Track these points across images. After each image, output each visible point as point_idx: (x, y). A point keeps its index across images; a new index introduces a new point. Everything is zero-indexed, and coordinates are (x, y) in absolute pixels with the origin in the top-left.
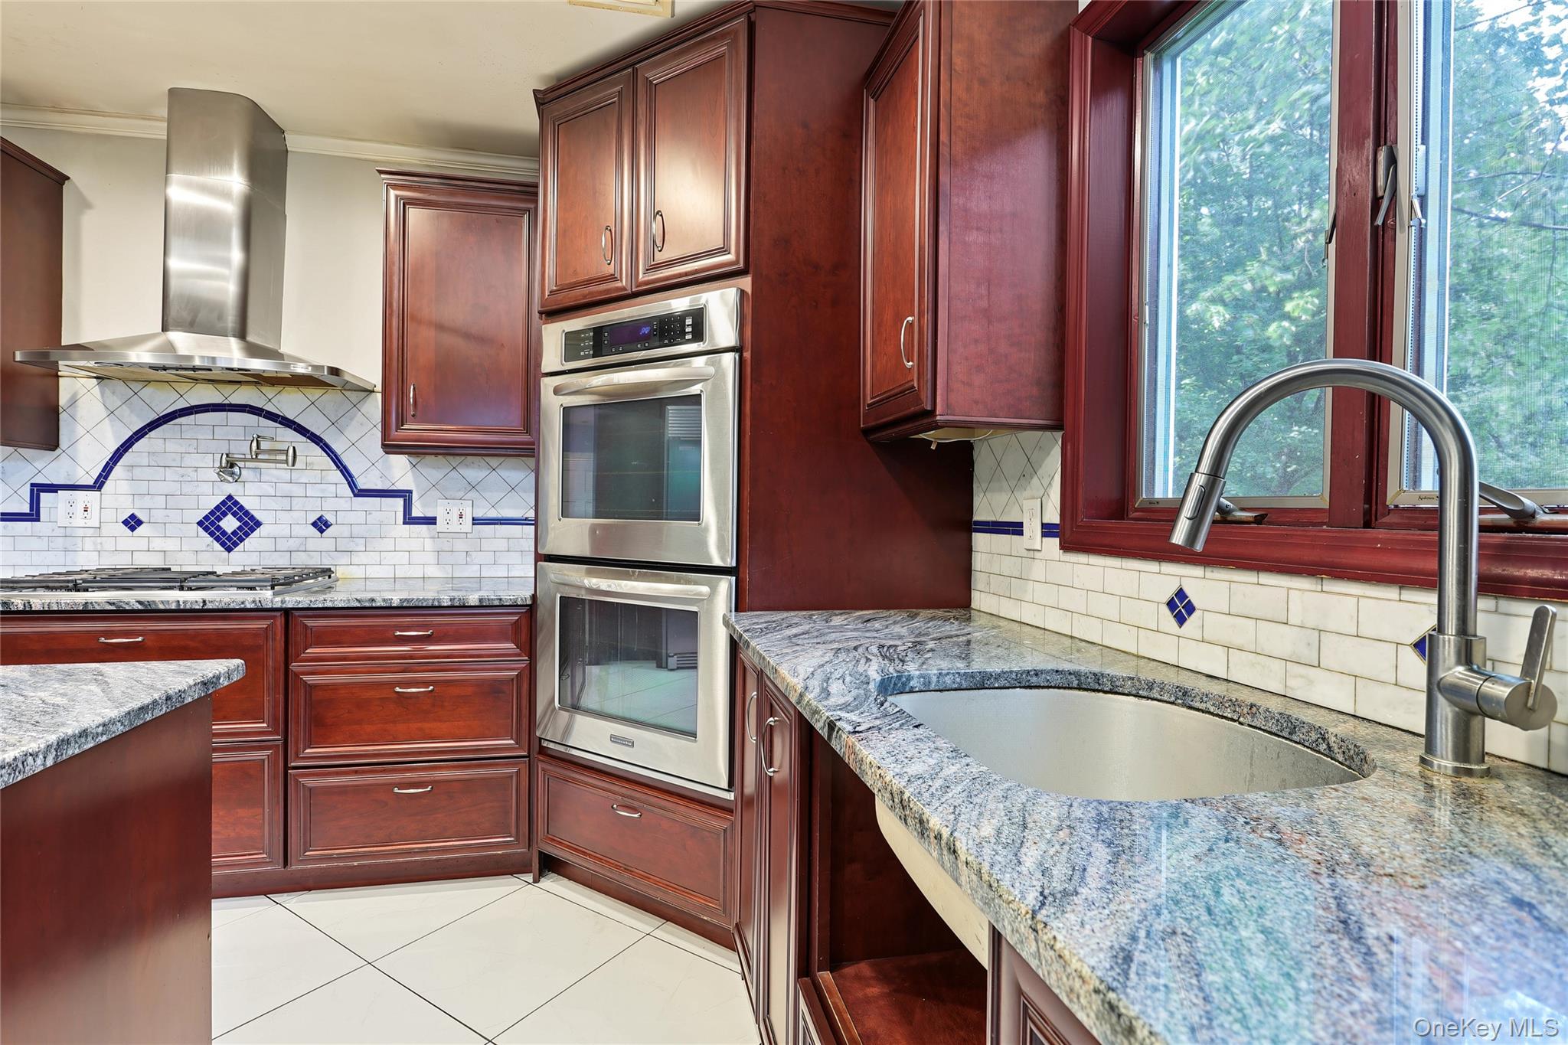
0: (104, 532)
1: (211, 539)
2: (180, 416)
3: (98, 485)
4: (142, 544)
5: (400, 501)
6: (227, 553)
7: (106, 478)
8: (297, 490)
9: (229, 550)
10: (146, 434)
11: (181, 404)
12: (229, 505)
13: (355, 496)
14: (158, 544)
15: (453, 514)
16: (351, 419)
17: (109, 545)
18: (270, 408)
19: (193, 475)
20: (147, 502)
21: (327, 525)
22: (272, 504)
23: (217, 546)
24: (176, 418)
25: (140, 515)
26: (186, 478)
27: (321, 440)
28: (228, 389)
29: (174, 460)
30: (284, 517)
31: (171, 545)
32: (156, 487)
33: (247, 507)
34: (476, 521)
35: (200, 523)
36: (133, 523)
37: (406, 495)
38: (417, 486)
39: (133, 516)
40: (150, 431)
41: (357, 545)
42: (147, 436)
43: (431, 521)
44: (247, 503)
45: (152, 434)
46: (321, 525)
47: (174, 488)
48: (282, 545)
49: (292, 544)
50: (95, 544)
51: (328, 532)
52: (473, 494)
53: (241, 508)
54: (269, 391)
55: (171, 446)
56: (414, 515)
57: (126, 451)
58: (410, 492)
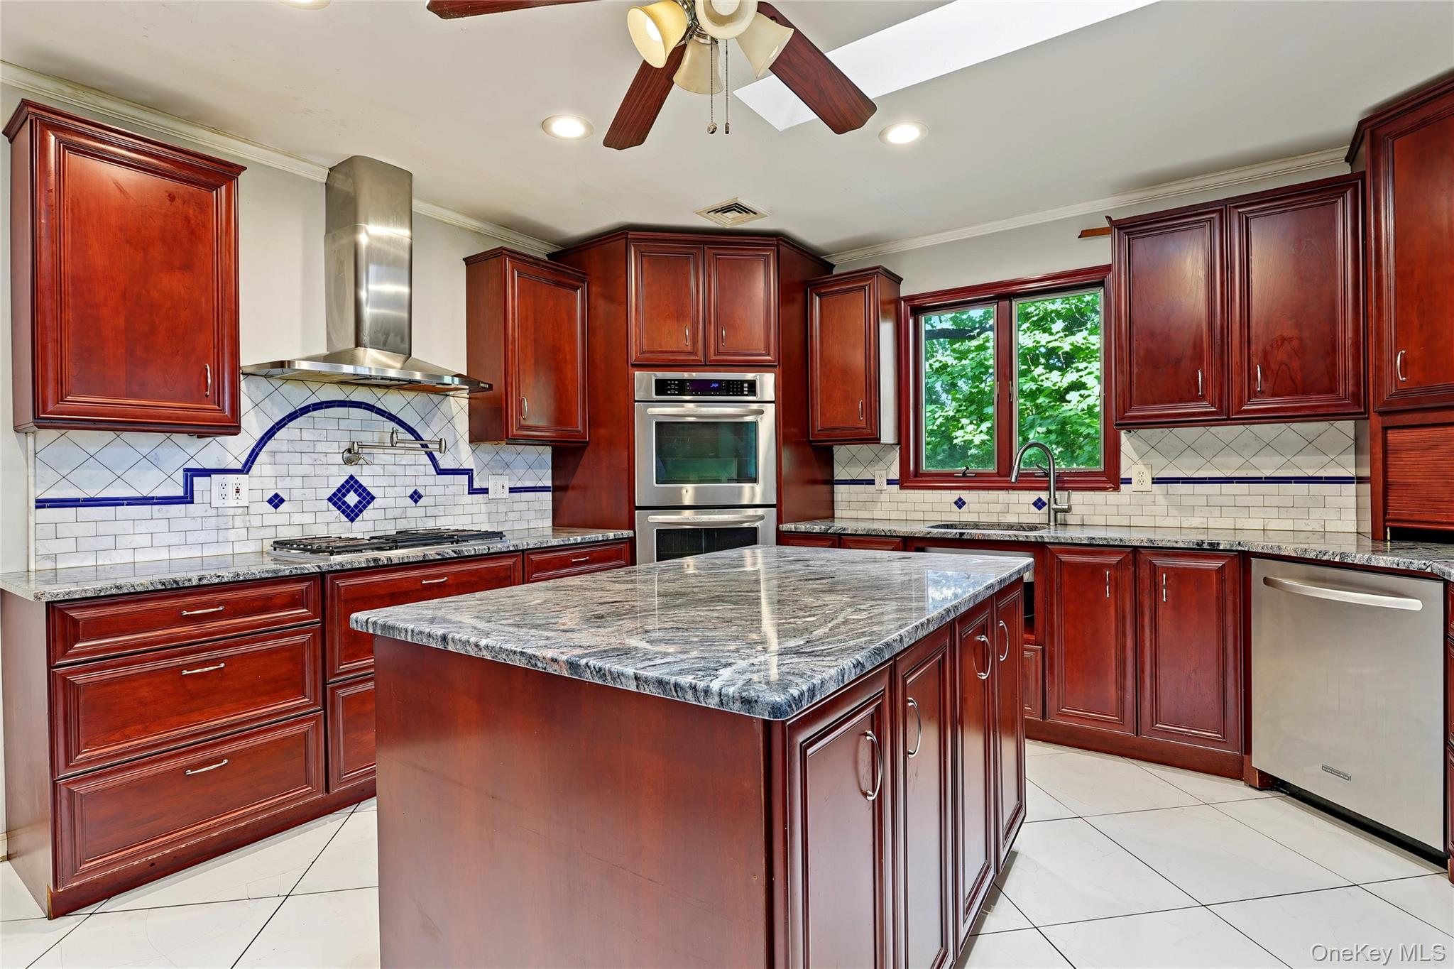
0: (252, 511)
1: (339, 512)
2: (314, 410)
3: (246, 468)
4: (284, 519)
5: (466, 477)
6: (350, 523)
7: (253, 463)
8: (399, 471)
9: (352, 520)
10: (286, 424)
11: (314, 400)
12: (352, 484)
13: (438, 474)
14: (297, 518)
15: (498, 485)
16: (434, 416)
17: (256, 521)
18: (379, 405)
19: (324, 459)
20: (287, 483)
21: (420, 497)
22: (381, 481)
23: (343, 518)
24: (309, 411)
25: (283, 495)
26: (318, 462)
27: (415, 431)
28: (348, 389)
29: (308, 447)
30: (390, 492)
31: (307, 518)
32: (295, 470)
33: (364, 485)
34: (512, 490)
35: (330, 499)
36: (276, 501)
37: (468, 472)
38: (476, 467)
39: (276, 496)
40: (289, 421)
41: (439, 511)
42: (286, 426)
43: (484, 491)
44: (364, 481)
45: (291, 424)
46: (416, 497)
47: (308, 470)
48: (390, 514)
49: (397, 513)
50: (244, 521)
51: (421, 502)
52: (508, 471)
53: (361, 486)
54: (379, 392)
55: (307, 435)
56: (474, 487)
57: (269, 438)
58: (472, 470)
